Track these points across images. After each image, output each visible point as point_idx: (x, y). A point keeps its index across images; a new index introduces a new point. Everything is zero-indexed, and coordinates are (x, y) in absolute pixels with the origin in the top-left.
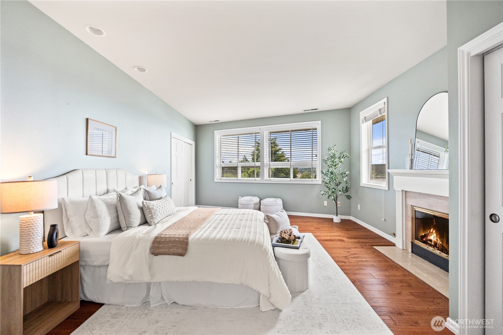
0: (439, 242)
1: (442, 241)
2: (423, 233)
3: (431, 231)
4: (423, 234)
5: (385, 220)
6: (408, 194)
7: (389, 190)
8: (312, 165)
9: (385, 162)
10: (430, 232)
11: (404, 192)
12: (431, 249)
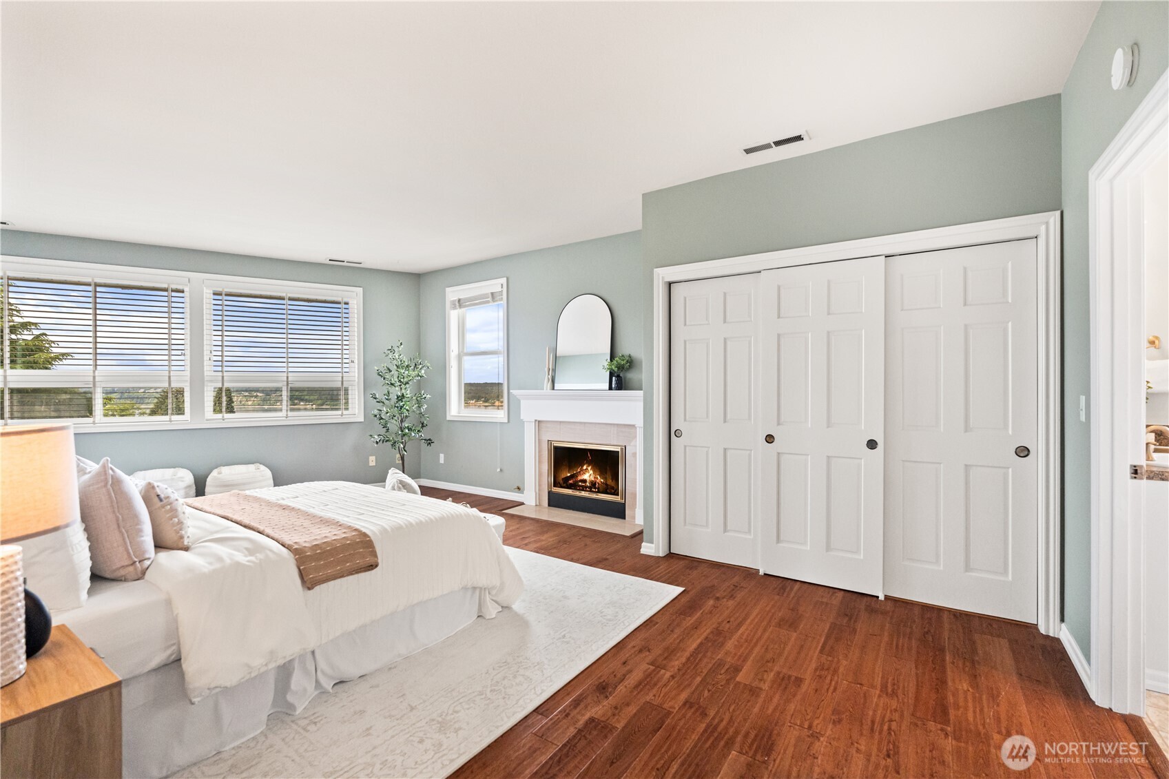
0: (600, 480)
1: (605, 478)
2: (569, 473)
3: (585, 467)
4: (569, 475)
5: (501, 470)
6: (543, 425)
7: (509, 421)
8: (342, 382)
9: (502, 379)
10: (582, 470)
11: (537, 422)
12: (583, 494)
